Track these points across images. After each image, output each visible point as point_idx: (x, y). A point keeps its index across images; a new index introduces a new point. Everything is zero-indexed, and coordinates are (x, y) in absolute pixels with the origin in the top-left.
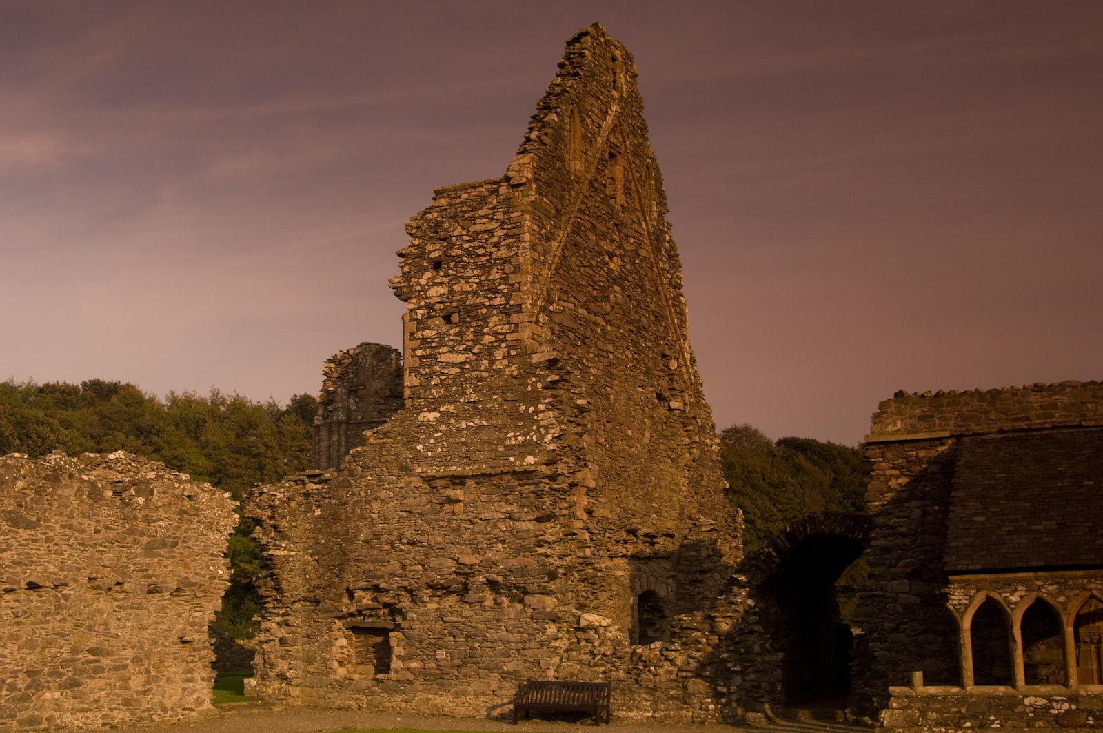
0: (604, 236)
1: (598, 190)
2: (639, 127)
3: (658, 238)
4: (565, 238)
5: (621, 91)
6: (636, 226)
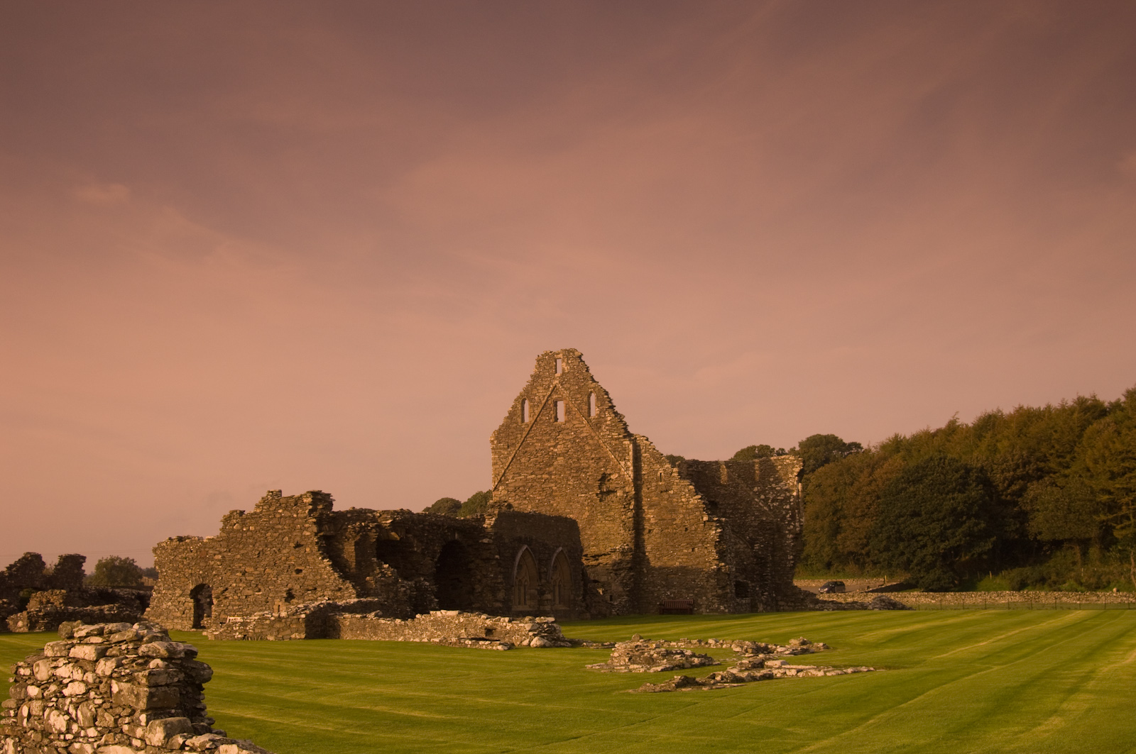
0: (548, 441)
1: (544, 423)
2: (581, 379)
3: (600, 422)
4: (516, 453)
5: (563, 370)
6: (577, 426)
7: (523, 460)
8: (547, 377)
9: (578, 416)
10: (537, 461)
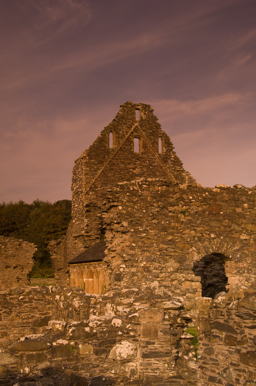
1: (126, 151)
2: (154, 126)
3: (166, 158)
4: (104, 169)
5: (141, 118)
6: (151, 157)
7: (110, 175)
8: (130, 120)
9: (152, 151)
10: (121, 177)
